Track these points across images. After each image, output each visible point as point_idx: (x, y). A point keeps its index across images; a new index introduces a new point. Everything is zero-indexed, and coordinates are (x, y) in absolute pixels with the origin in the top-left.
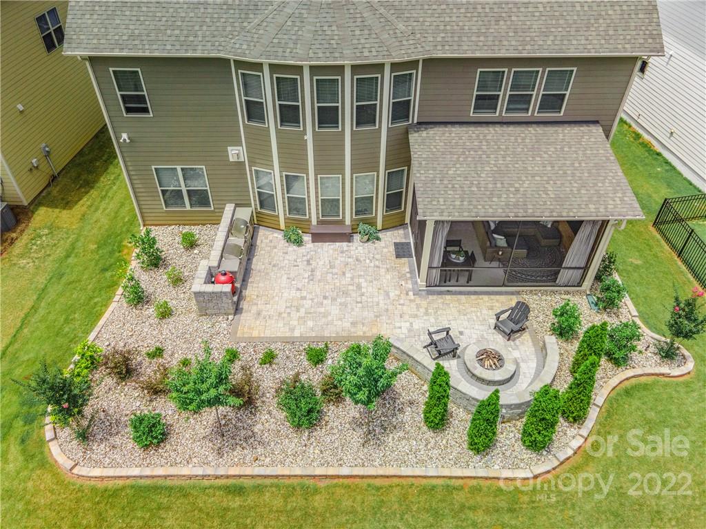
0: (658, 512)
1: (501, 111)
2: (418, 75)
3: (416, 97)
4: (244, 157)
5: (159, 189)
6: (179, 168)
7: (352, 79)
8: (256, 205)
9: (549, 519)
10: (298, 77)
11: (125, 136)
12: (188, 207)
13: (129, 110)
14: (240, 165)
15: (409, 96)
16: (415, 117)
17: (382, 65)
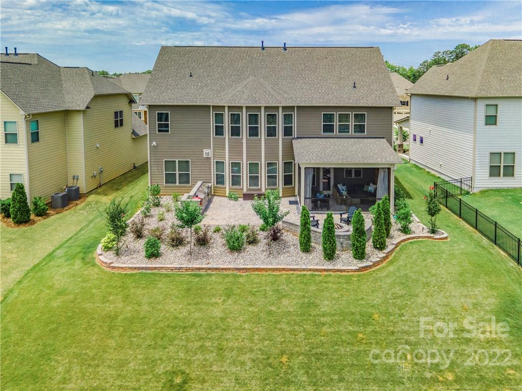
0: (427, 283)
1: (336, 132)
2: (295, 115)
3: (295, 125)
4: (211, 155)
5: (164, 172)
6: (177, 161)
7: (265, 114)
8: (214, 182)
9: (367, 286)
10: (241, 113)
11: (154, 143)
12: (177, 184)
13: (159, 131)
14: (208, 159)
15: (292, 124)
16: (295, 134)
17: (278, 107)
